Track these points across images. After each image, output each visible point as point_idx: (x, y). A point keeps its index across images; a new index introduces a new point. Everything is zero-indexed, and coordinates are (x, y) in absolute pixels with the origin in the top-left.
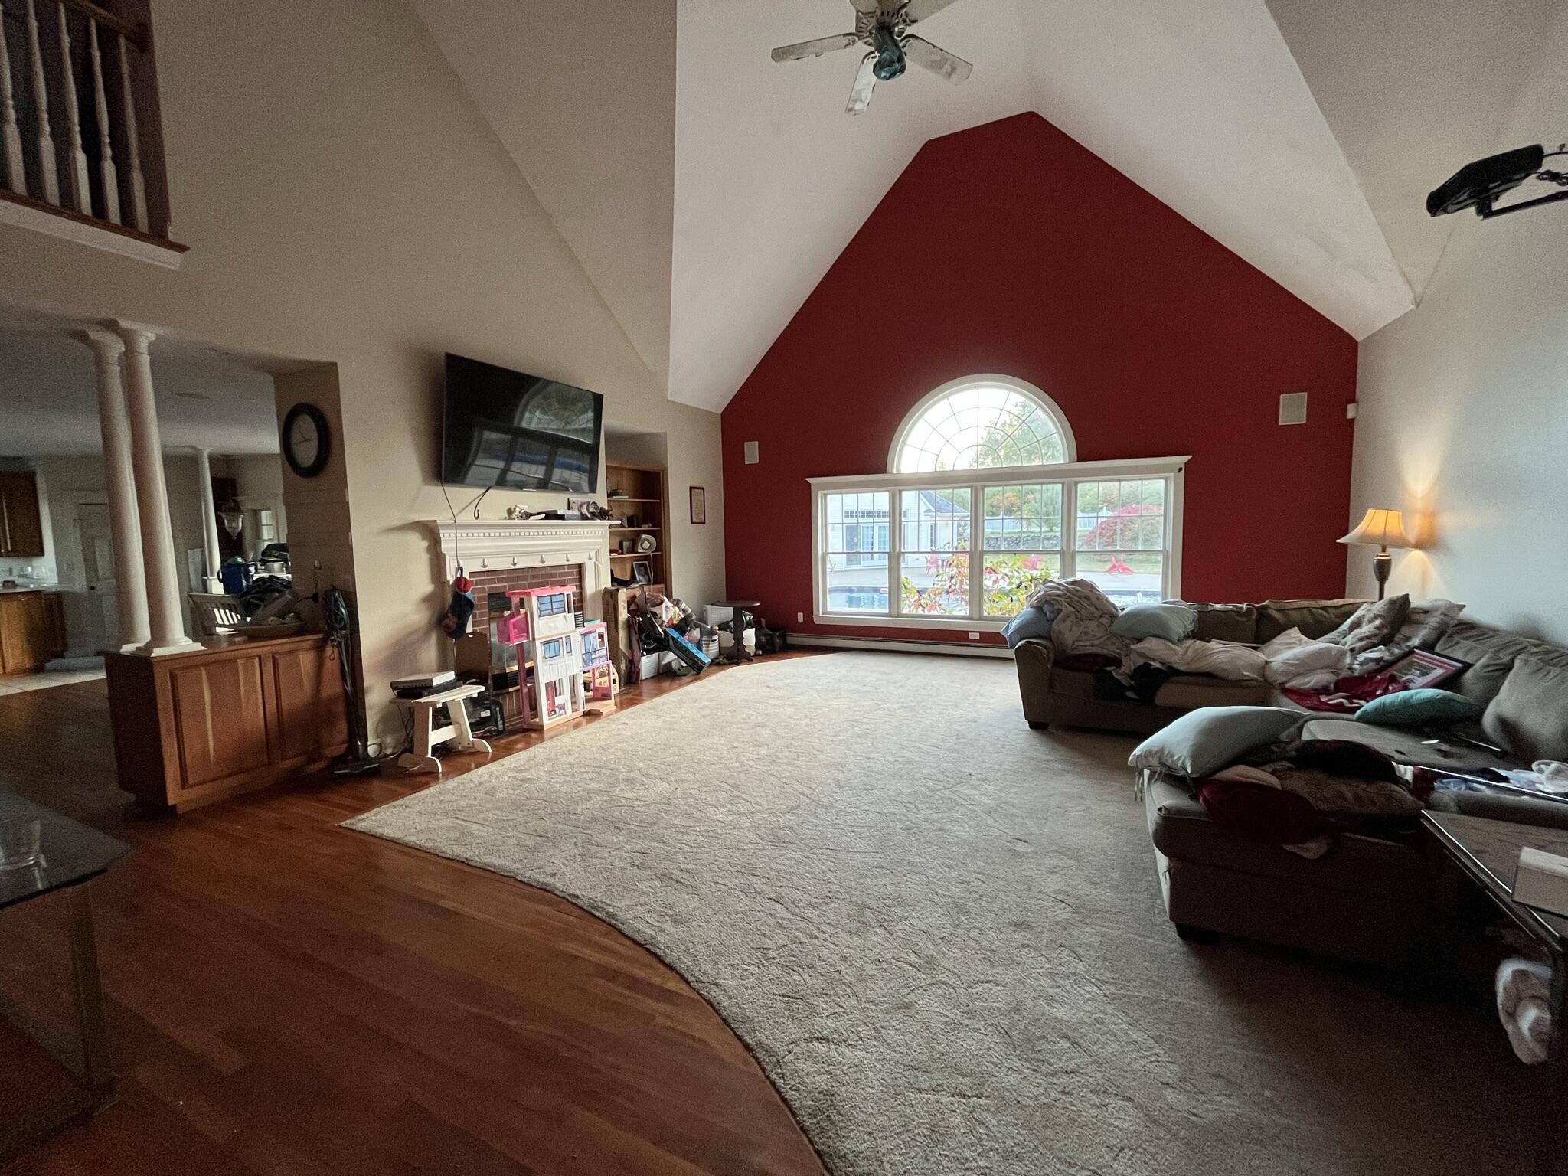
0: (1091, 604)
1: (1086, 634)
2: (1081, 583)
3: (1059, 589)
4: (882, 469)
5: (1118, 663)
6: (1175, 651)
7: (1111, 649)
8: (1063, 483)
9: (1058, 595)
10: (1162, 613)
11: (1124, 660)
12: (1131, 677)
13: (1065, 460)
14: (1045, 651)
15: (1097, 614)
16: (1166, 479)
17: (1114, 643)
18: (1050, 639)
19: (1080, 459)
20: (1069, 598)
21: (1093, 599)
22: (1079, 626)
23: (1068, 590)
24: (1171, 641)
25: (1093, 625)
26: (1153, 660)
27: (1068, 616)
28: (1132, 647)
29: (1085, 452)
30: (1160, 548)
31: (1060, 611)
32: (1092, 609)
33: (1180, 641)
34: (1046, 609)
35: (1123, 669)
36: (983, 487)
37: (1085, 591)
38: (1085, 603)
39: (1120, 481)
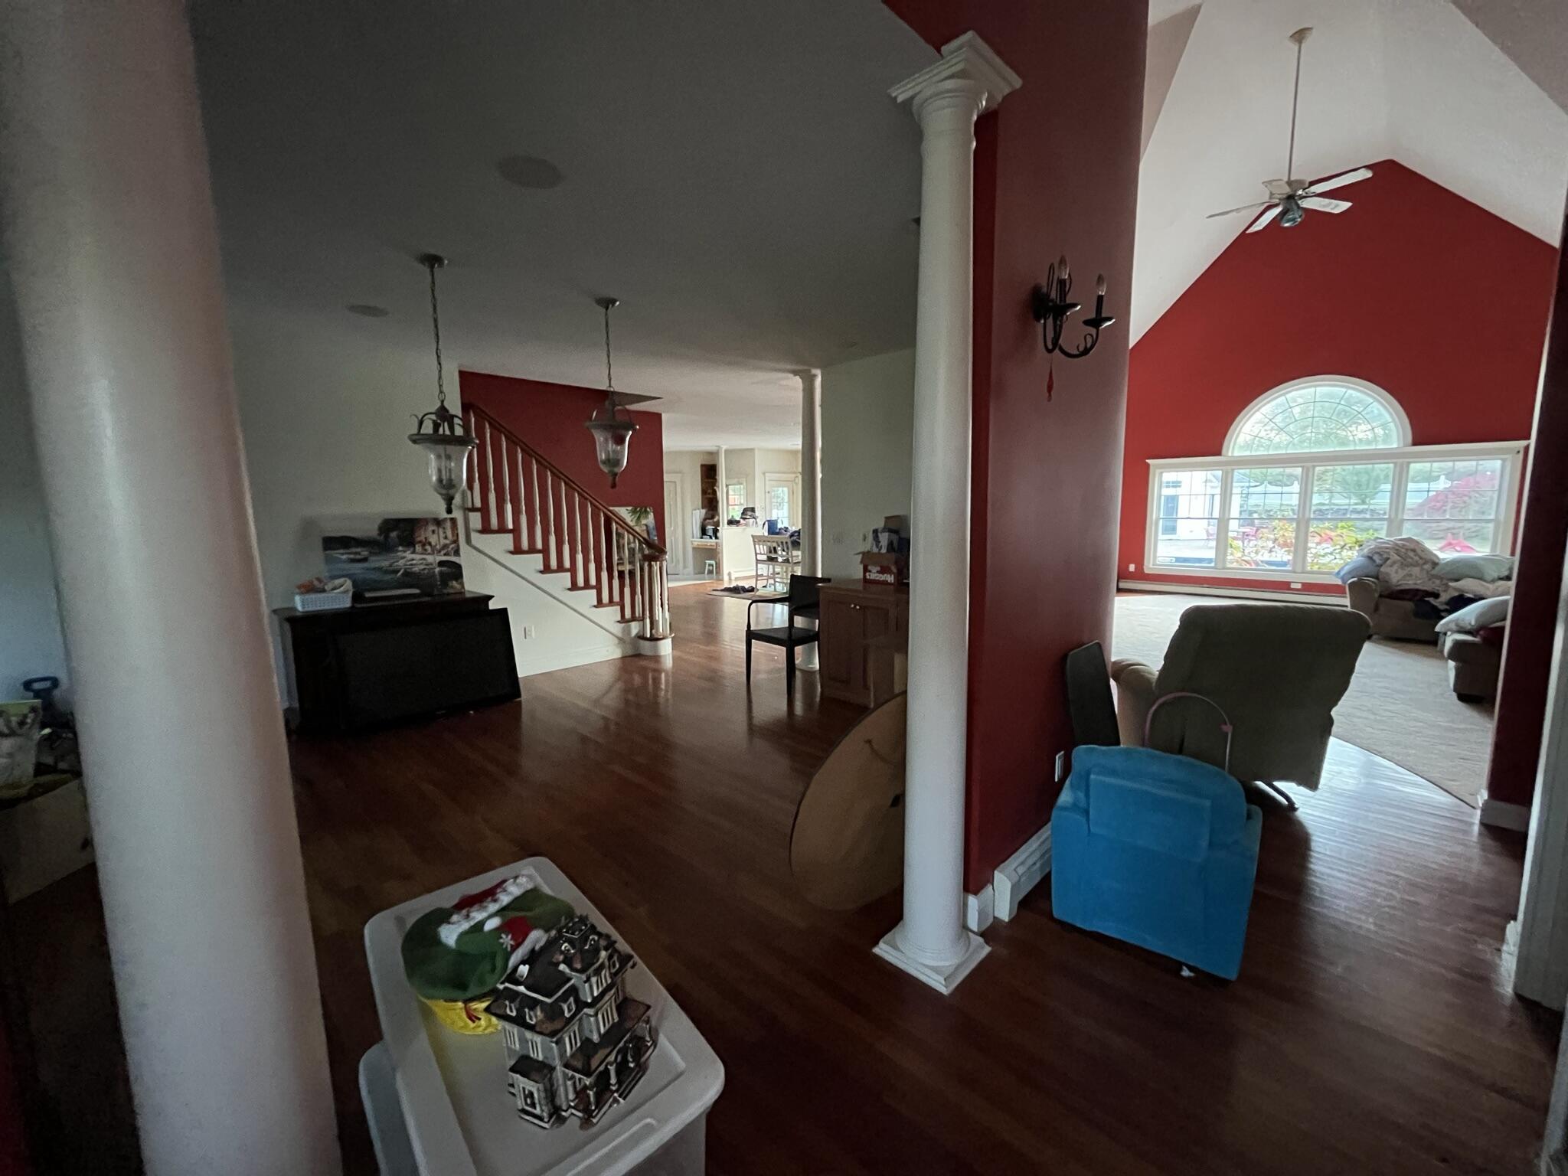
0: (1417, 555)
1: (1411, 575)
2: (1409, 540)
3: (1388, 544)
4: (1218, 452)
5: (1436, 596)
6: (1488, 588)
7: (1428, 587)
8: (1395, 463)
9: (1387, 548)
10: (1482, 562)
11: (1442, 594)
12: (1447, 603)
13: (1399, 444)
14: (1373, 585)
15: (1421, 562)
16: (1504, 460)
17: (1433, 583)
18: (1377, 578)
19: (1415, 443)
20: (1397, 550)
21: (1419, 552)
22: (1402, 569)
23: (1397, 545)
24: (1485, 581)
25: (1416, 571)
26: (1467, 593)
27: (1394, 563)
28: (1451, 584)
29: (1422, 437)
30: (1492, 517)
31: (1388, 559)
32: (1417, 558)
33: (1493, 581)
34: (1376, 558)
35: (1440, 600)
36: (1314, 467)
37: (1412, 546)
38: (1411, 554)
39: (1454, 461)
